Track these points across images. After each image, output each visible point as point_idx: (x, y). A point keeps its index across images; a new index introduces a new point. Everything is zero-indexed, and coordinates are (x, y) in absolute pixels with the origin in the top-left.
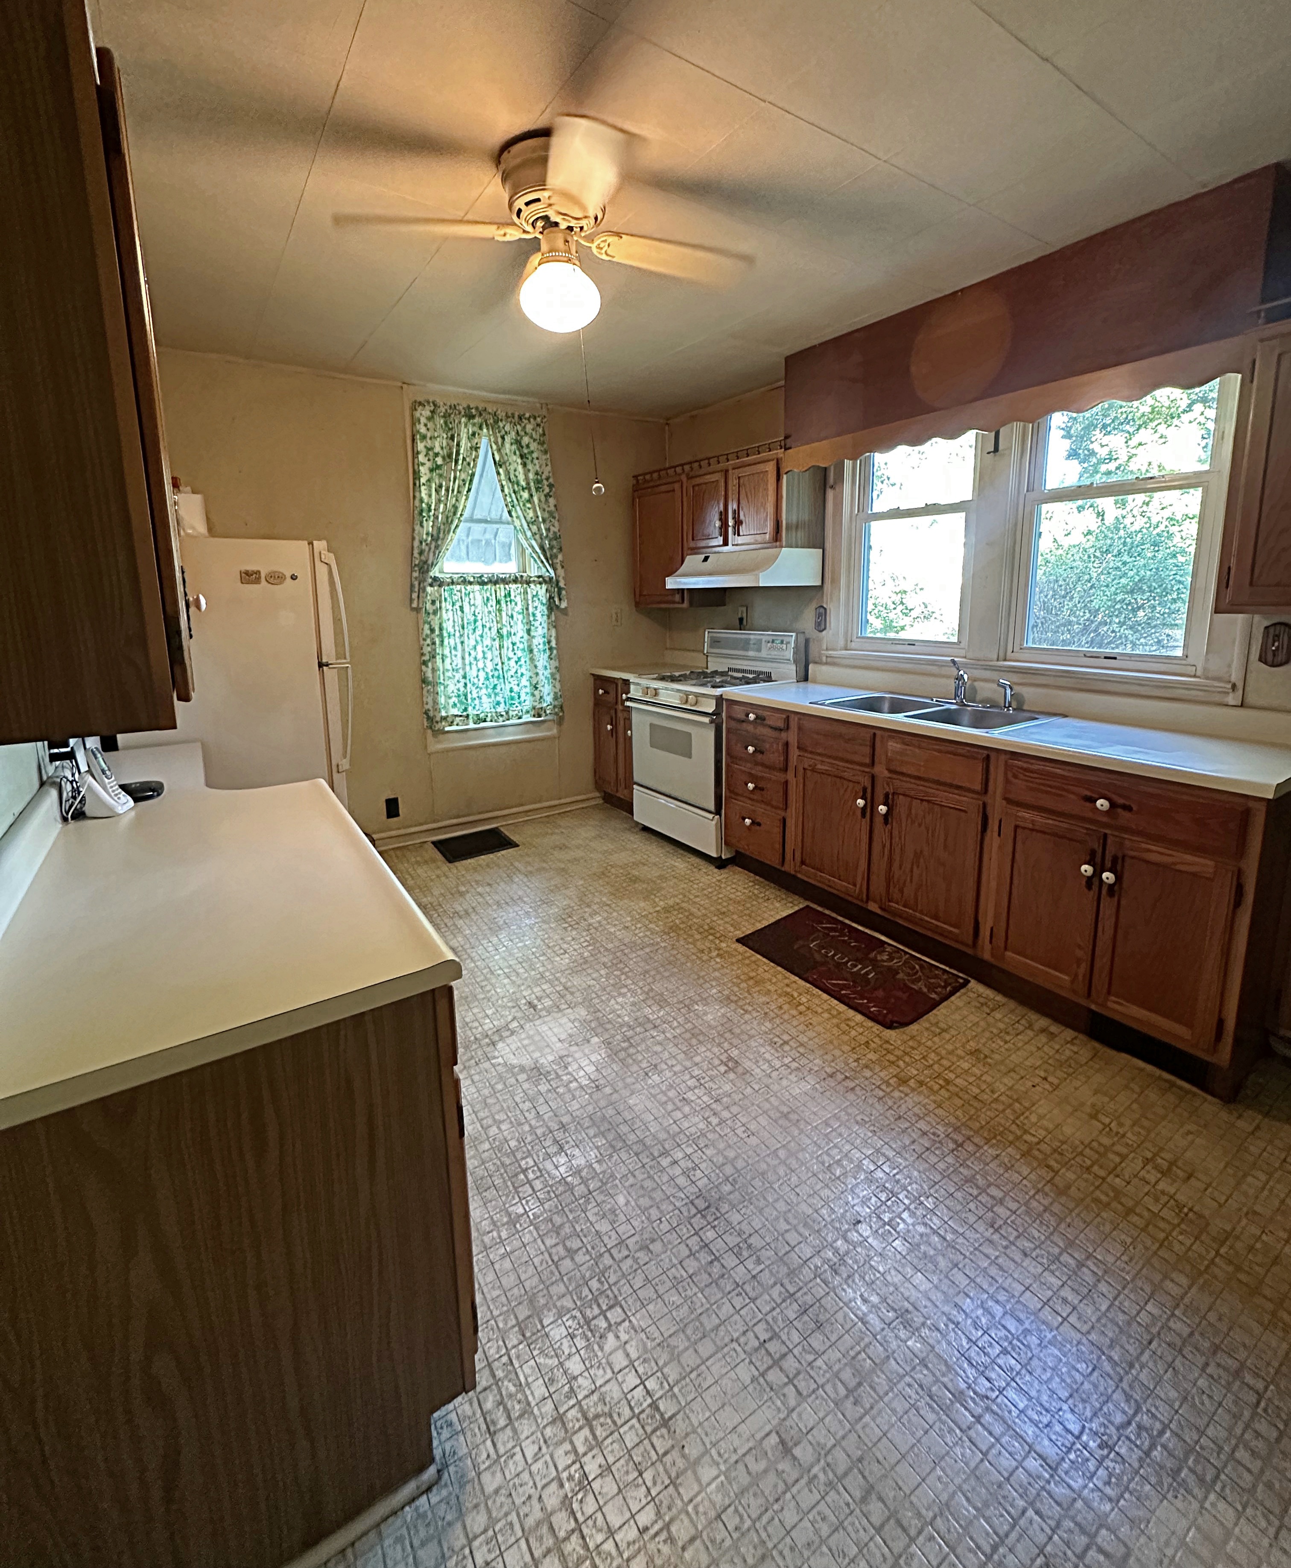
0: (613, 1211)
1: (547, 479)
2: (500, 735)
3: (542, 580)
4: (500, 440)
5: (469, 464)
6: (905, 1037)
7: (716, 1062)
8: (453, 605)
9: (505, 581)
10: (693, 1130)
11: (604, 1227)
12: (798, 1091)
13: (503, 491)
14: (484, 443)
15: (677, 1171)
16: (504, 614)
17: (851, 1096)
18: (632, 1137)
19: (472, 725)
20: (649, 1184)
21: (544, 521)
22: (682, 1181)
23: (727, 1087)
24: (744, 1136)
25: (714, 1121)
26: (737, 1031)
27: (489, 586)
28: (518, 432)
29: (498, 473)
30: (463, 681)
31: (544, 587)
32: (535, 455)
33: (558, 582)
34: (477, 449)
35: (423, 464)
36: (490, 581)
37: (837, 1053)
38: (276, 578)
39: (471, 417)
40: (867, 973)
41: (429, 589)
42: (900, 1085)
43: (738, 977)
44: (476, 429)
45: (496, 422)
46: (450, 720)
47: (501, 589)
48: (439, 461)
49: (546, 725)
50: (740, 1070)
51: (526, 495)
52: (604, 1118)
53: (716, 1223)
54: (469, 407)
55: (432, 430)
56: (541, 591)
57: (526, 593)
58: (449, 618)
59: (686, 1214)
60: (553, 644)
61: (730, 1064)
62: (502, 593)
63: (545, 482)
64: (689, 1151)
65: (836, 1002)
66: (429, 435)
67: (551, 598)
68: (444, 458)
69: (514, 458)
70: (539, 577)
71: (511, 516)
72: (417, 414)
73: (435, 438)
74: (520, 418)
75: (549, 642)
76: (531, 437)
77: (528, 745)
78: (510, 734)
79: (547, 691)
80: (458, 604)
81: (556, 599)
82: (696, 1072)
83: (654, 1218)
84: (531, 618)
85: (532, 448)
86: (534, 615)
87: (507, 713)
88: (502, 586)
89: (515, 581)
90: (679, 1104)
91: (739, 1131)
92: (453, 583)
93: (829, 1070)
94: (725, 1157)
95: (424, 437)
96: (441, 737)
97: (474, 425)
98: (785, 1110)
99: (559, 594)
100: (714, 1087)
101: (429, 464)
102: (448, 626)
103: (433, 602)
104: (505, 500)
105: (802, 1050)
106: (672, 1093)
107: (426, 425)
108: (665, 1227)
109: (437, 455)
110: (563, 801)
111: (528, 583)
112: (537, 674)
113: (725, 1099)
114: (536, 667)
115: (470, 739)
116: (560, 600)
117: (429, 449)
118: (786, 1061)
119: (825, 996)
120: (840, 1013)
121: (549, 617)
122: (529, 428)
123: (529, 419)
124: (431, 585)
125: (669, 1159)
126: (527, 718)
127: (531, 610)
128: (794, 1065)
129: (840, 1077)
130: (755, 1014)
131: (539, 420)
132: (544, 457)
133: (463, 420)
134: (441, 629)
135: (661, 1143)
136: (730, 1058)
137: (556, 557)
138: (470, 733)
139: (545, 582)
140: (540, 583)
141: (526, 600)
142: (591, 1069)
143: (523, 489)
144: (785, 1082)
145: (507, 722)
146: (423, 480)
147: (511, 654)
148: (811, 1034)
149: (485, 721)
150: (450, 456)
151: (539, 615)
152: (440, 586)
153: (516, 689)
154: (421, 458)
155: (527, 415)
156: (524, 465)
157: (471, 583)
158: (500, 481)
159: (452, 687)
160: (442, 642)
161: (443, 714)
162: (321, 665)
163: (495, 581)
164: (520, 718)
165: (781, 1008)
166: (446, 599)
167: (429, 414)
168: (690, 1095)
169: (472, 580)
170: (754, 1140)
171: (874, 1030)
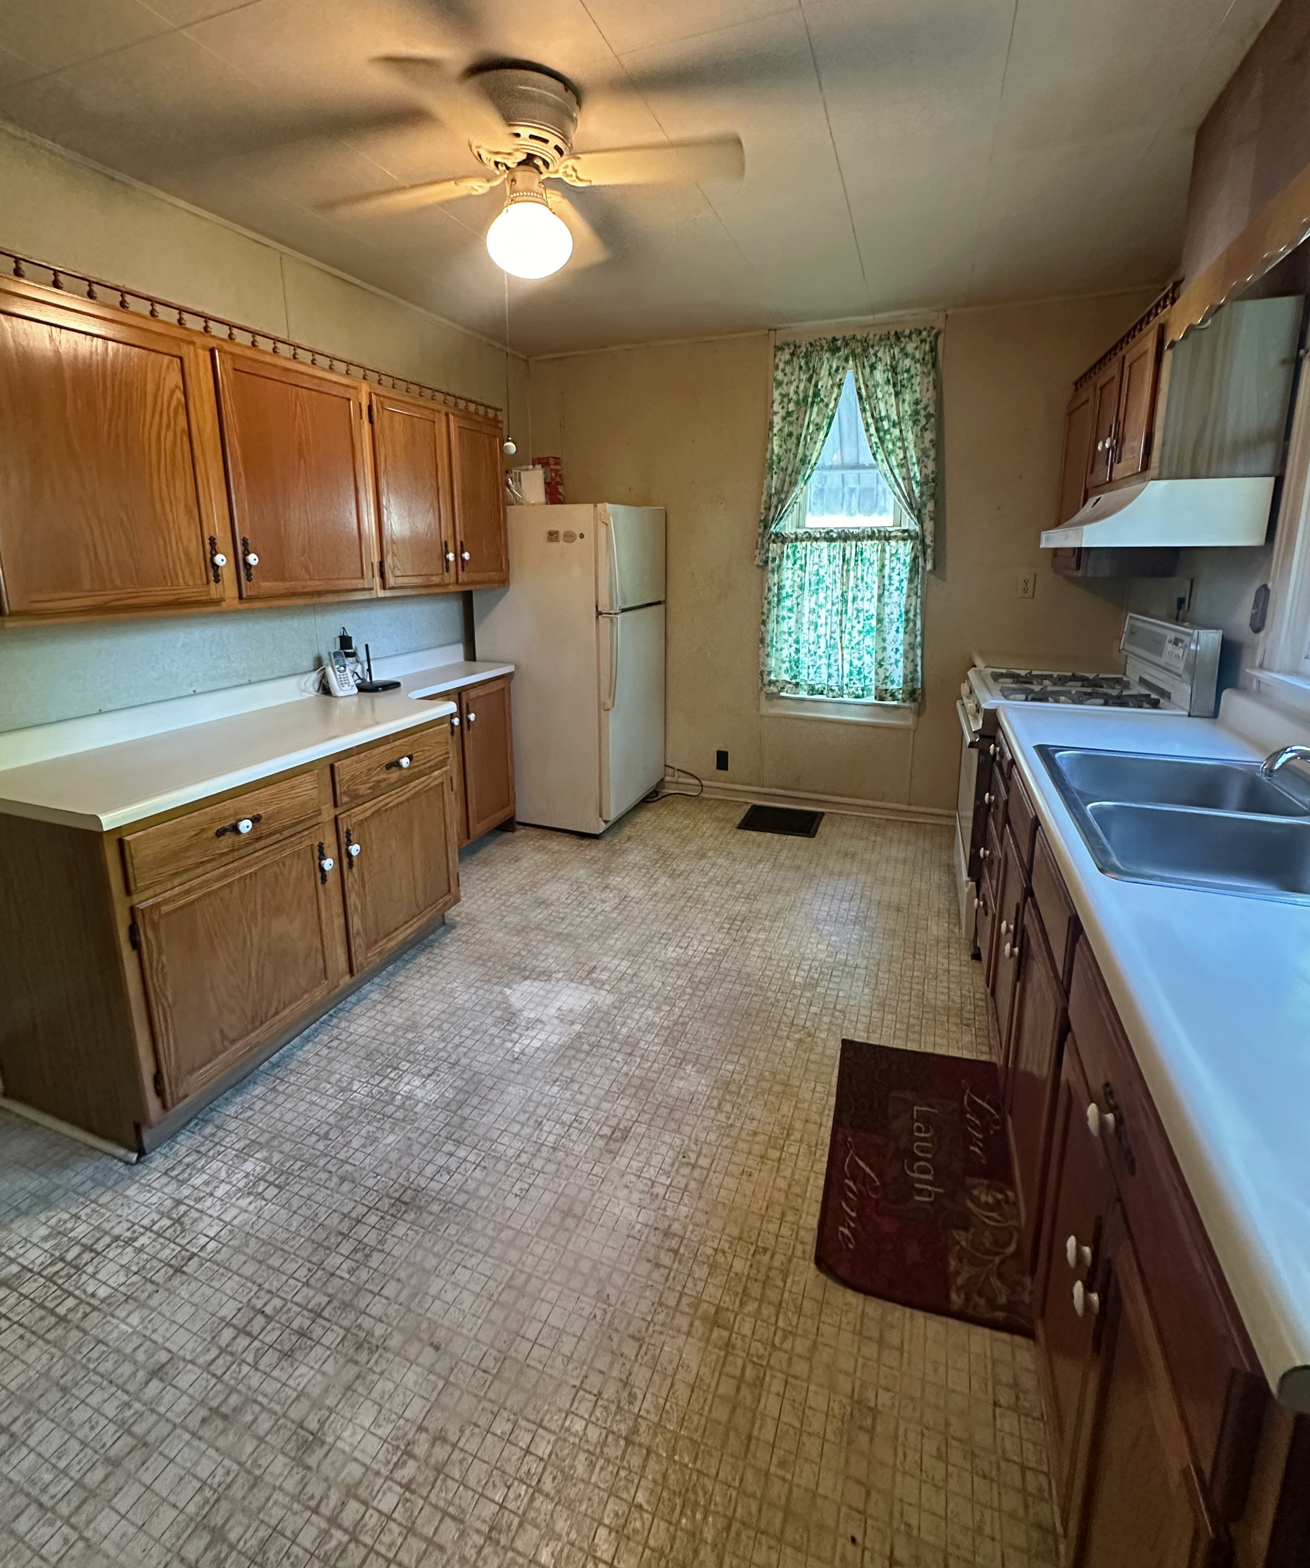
0: (376, 1140)
1: (925, 408)
2: (839, 712)
3: (907, 535)
4: (868, 370)
5: (827, 405)
6: (818, 1294)
7: (613, 1122)
8: (795, 563)
9: (858, 538)
10: (501, 1148)
11: (356, 1143)
12: (617, 1211)
13: (867, 430)
14: (849, 377)
15: (440, 1160)
16: (852, 574)
17: (644, 1268)
18: (467, 1111)
19: (803, 694)
20: (416, 1148)
21: (918, 462)
22: (429, 1170)
23: (579, 1148)
24: (516, 1190)
25: (524, 1158)
26: (678, 1115)
27: (837, 543)
28: (893, 358)
29: (864, 410)
30: (795, 646)
31: (909, 544)
32: (917, 380)
33: (924, 537)
34: (840, 386)
35: (776, 413)
36: (839, 537)
37: (716, 1223)
38: (570, 537)
39: (834, 350)
40: (920, 1192)
41: (773, 546)
42: (704, 1319)
43: (774, 1074)
44: (842, 363)
45: (865, 350)
46: (780, 685)
47: (850, 548)
48: (792, 407)
49: (901, 711)
50: (613, 1146)
51: (896, 432)
52: (480, 1082)
53: (389, 1217)
54: (835, 340)
55: (789, 374)
56: (905, 550)
57: (883, 550)
58: (789, 576)
59: (392, 1190)
60: (911, 615)
61: (618, 1134)
62: (851, 551)
63: (923, 413)
64: (471, 1158)
65: (821, 1182)
66: (786, 380)
67: (915, 559)
68: (797, 403)
69: (886, 388)
70: (904, 531)
71: (875, 459)
72: (777, 360)
73: (791, 382)
74: (898, 338)
75: (907, 612)
76: (913, 358)
77: (870, 729)
78: (852, 714)
79: (898, 673)
80: (799, 562)
81: (921, 560)
82: (586, 1114)
83: (378, 1171)
84: (887, 582)
85: (913, 372)
86: (890, 577)
87: (841, 689)
88: (854, 543)
89: (871, 537)
90: (531, 1122)
91: (519, 1185)
92: (796, 539)
93: (676, 1227)
94: (477, 1189)
95: (780, 384)
96: (775, 701)
97: (839, 358)
98: (578, 1210)
99: (924, 553)
100: (574, 1137)
101: (782, 413)
102: (787, 584)
103: (774, 559)
104: (870, 440)
105: (693, 1185)
106: (542, 1111)
107: (783, 370)
108: (370, 1182)
109: (790, 401)
110: (913, 808)
111: (888, 539)
112: (884, 649)
113: (561, 1154)
114: (884, 640)
115: (805, 710)
116: (925, 560)
117: (783, 396)
118: (663, 1179)
119: (822, 1166)
120: (803, 1196)
121: (911, 581)
122: (910, 348)
123: (910, 336)
124: (774, 542)
125: (453, 1149)
126: (871, 699)
127: (887, 571)
128: (660, 1190)
129: (674, 1243)
130: (722, 1117)
131: (924, 334)
132: (926, 381)
133: (828, 355)
134: (780, 588)
135: (471, 1133)
136: (627, 1130)
137: (925, 506)
138: (806, 703)
139: (911, 537)
140: (904, 539)
141: (882, 559)
142: (536, 1043)
143: (894, 425)
144: (623, 1193)
145: (840, 699)
146: (775, 431)
147: (855, 622)
148: (731, 1182)
149: (822, 693)
150: (805, 398)
151: (896, 579)
152: (783, 542)
153: (856, 663)
154: (776, 407)
155: (907, 332)
156: (897, 394)
157: (816, 539)
158: (865, 419)
159: (785, 653)
160: (779, 601)
161: (772, 677)
162: (599, 613)
163: (845, 536)
164: (857, 697)
165: (755, 1134)
166: (788, 557)
167: (788, 357)
168: (547, 1126)
169: (818, 535)
170: (512, 1202)
171: (800, 1247)
